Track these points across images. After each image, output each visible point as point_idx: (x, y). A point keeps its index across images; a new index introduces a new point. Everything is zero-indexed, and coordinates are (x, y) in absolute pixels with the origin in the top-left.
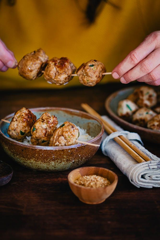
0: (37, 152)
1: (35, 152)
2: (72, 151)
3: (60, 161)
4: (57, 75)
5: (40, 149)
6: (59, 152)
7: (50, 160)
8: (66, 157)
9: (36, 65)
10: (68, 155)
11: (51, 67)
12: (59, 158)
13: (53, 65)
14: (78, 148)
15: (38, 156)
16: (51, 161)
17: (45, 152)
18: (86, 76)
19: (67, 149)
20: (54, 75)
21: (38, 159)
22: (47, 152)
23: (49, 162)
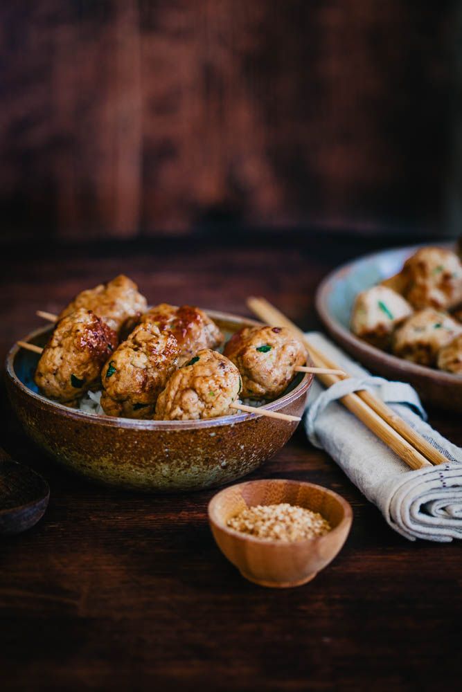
0: (118, 436)
1: (112, 437)
2: (219, 433)
3: (185, 463)
5: (128, 427)
6: (182, 436)
7: (156, 461)
8: (202, 451)
10: (209, 446)
12: (182, 454)
14: (237, 427)
15: (122, 449)
16: (159, 463)
17: (143, 437)
19: (206, 429)
21: (121, 457)
22: (149, 437)
23: (154, 466)
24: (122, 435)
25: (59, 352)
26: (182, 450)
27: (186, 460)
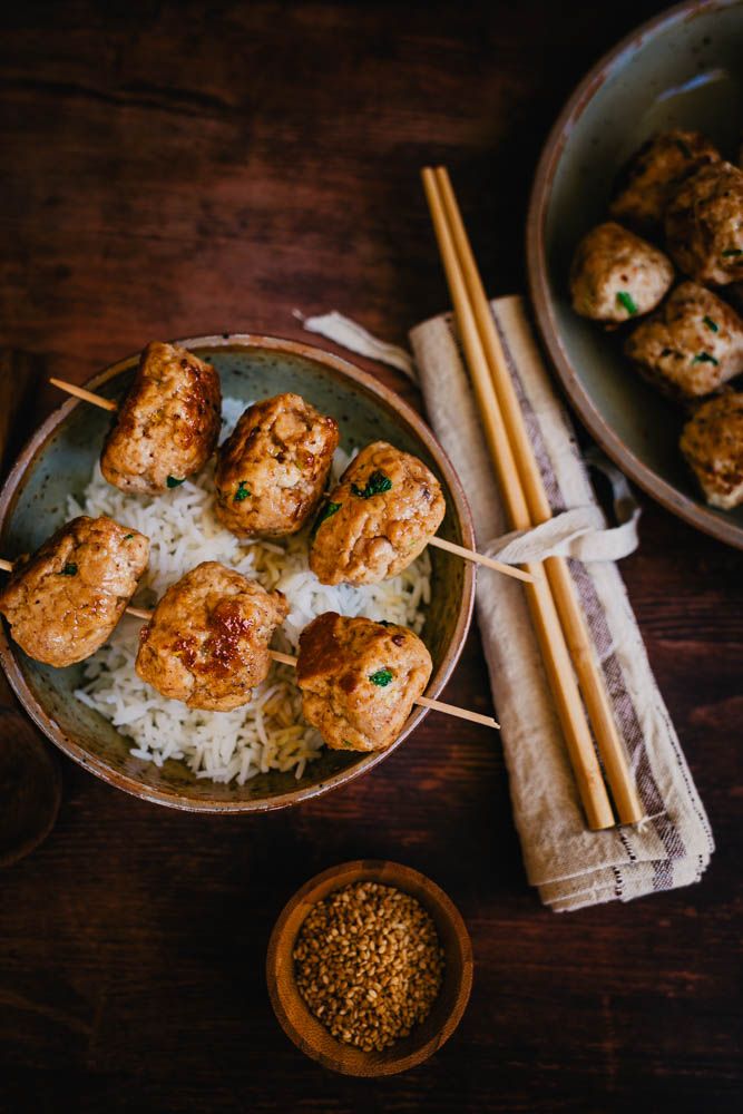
13: (179, 660)
18: (343, 723)
25: (146, 447)
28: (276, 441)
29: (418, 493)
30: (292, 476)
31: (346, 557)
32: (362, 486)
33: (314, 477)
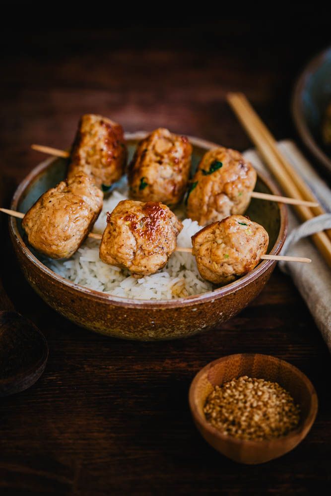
0: (109, 310)
1: (104, 309)
2: (201, 308)
3: (170, 330)
4: (138, 257)
5: (119, 305)
6: (167, 313)
7: (143, 329)
8: (184, 322)
9: (78, 223)
10: (191, 317)
11: (124, 235)
12: (166, 325)
13: (128, 228)
14: (217, 301)
15: (113, 319)
16: (146, 331)
17: (131, 313)
18: (223, 245)
19: (189, 307)
20: (132, 257)
21: (112, 324)
22: (137, 313)
23: (142, 332)
24: (113, 310)
25: (88, 169)
26: (167, 322)
27: (170, 328)
28: (157, 154)
29: (238, 166)
30: (167, 171)
31: (205, 208)
32: (207, 169)
33: (180, 171)
